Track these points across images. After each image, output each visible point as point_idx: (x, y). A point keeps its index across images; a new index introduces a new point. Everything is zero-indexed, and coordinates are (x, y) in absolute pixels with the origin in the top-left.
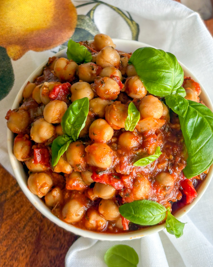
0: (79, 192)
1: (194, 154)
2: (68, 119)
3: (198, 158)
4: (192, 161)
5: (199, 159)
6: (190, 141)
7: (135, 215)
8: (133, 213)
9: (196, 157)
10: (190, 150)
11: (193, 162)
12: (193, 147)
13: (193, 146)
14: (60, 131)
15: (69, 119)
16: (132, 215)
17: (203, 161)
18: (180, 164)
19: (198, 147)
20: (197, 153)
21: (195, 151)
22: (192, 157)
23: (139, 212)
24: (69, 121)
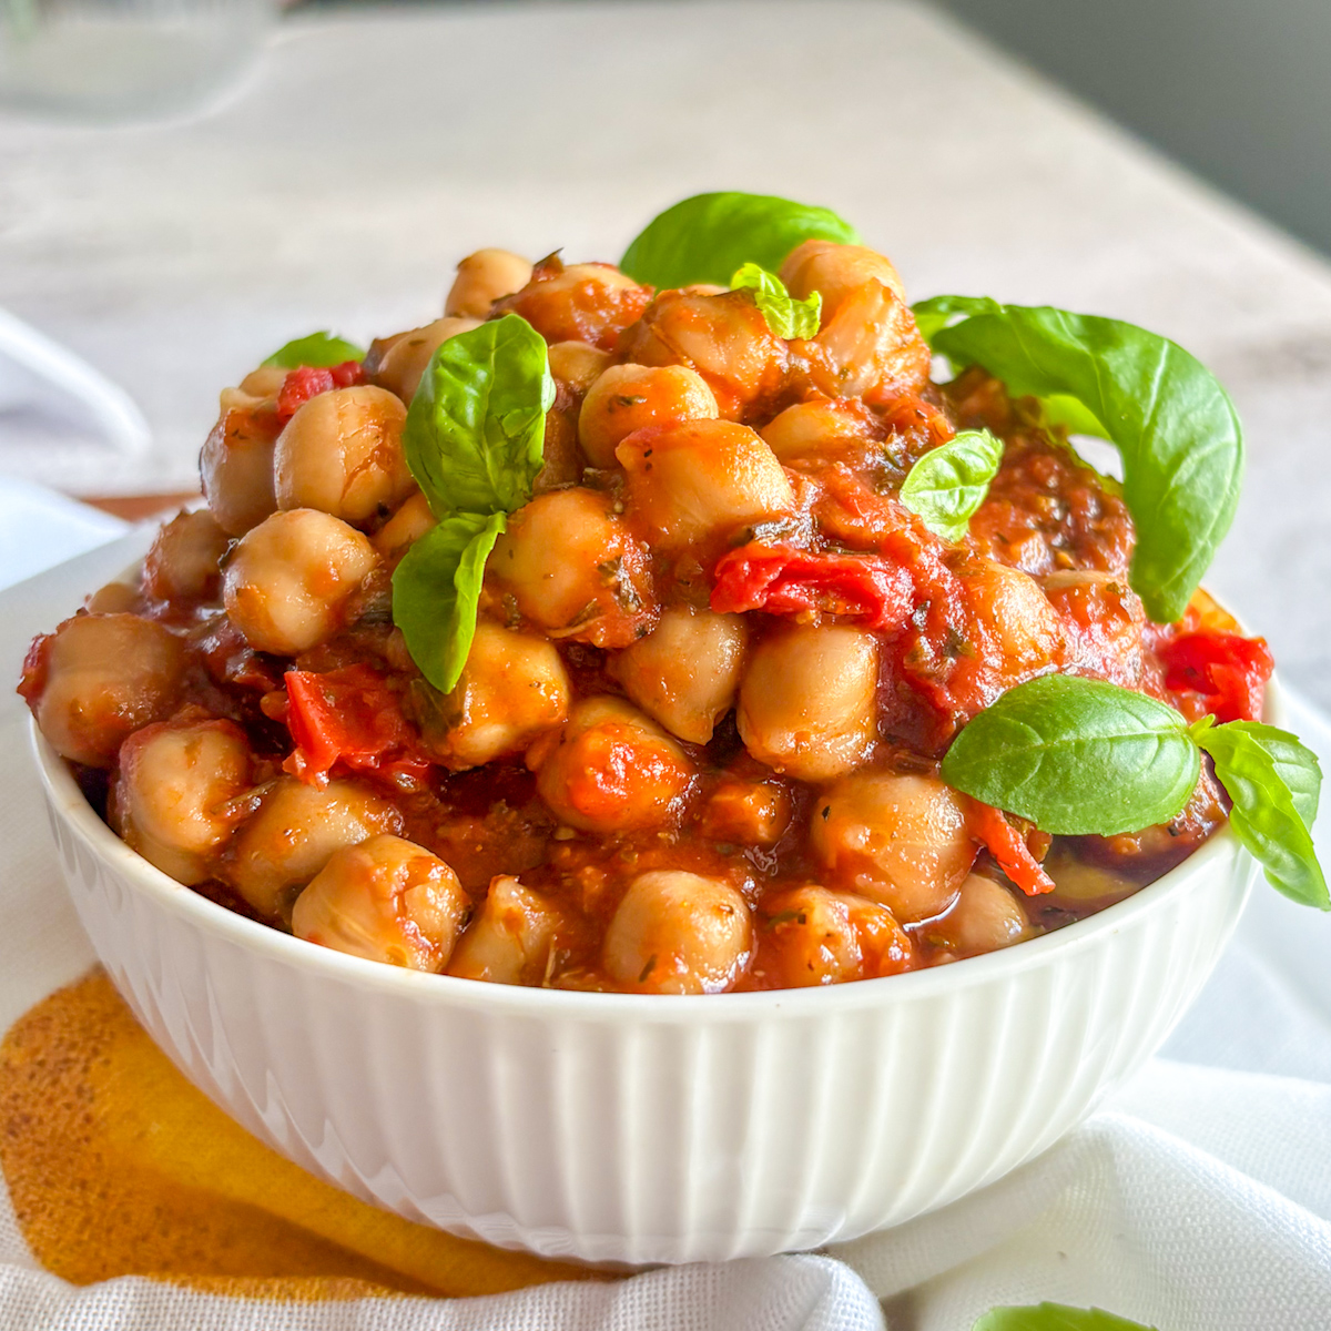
0: (660, 835)
1: (1149, 413)
2: (444, 401)
3: (1175, 432)
4: (1155, 458)
5: (1183, 434)
6: (1099, 362)
7: (1056, 743)
8: (1039, 742)
9: (1165, 425)
10: (1120, 406)
11: (1160, 458)
12: (1126, 378)
13: (1121, 377)
14: (410, 522)
15: (449, 400)
16: (1038, 749)
17: (1204, 439)
18: (1106, 525)
19: (1145, 377)
20: (1158, 405)
21: (1146, 394)
22: (1149, 432)
23: (1067, 718)
24: (452, 413)
